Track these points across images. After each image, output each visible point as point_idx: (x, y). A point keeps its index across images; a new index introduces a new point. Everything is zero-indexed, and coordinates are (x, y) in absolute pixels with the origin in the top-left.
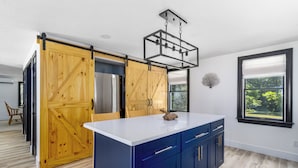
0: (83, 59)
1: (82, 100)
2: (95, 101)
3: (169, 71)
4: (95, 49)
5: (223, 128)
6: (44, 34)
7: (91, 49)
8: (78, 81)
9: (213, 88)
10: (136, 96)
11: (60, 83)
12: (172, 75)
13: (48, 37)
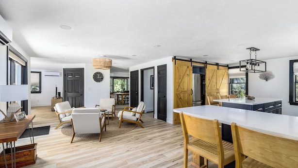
0: (188, 67)
1: (188, 89)
2: (193, 90)
3: (230, 68)
4: (193, 60)
5: (281, 106)
6: (175, 57)
7: (191, 61)
8: (186, 79)
9: (268, 81)
10: (211, 87)
11: (180, 81)
12: (231, 71)
13: (176, 58)
